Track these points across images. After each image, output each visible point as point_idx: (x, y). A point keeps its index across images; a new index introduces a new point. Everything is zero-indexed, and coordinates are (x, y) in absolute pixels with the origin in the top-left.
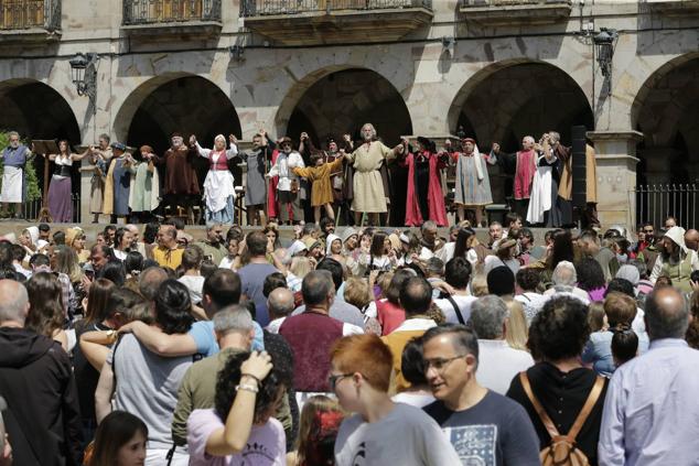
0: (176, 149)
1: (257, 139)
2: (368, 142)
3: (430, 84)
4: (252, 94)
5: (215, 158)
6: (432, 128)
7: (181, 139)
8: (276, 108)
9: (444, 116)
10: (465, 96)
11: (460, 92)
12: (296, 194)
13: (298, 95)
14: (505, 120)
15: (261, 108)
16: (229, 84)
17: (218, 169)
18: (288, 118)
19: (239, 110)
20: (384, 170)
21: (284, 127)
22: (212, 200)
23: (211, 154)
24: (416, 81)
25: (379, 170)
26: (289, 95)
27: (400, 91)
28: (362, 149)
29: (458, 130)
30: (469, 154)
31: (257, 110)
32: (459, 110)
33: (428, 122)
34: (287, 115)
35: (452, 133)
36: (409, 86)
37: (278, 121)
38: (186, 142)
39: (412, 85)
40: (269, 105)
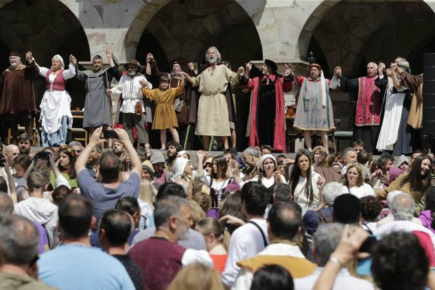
0: (13, 69)
1: (97, 60)
2: (213, 65)
3: (280, 9)
4: (101, 15)
5: (52, 78)
6: (282, 53)
7: (19, 58)
8: (126, 30)
9: (294, 41)
10: (316, 21)
11: (312, 17)
12: (140, 117)
13: (148, 17)
14: (356, 46)
15: (110, 30)
16: (78, 4)
17: (54, 89)
18: (138, 41)
19: (88, 31)
20: (228, 94)
21: (133, 49)
22: (48, 121)
23: (48, 74)
24: (267, 6)
25: (224, 93)
26: (139, 17)
27: (250, 15)
28: (207, 72)
29: (308, 55)
30: (314, 79)
31: (107, 31)
32: (310, 35)
33: (278, 47)
34: (137, 38)
35: (302, 58)
36: (261, 10)
37: (127, 43)
38: (24, 61)
39: (262, 10)
40: (119, 27)
